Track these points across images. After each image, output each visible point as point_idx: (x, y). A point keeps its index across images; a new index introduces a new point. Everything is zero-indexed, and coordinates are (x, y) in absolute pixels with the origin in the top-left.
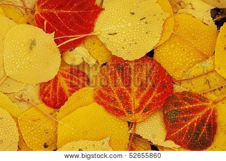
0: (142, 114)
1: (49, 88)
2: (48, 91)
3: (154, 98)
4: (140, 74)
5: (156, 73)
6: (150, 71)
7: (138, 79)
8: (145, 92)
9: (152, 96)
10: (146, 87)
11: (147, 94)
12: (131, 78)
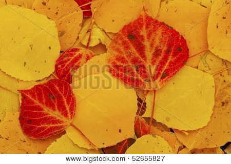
0: (160, 81)
3: (171, 62)
4: (153, 40)
5: (169, 37)
6: (163, 36)
7: (152, 45)
8: (160, 58)
9: (168, 61)
10: (161, 52)
11: (163, 59)
12: (144, 46)
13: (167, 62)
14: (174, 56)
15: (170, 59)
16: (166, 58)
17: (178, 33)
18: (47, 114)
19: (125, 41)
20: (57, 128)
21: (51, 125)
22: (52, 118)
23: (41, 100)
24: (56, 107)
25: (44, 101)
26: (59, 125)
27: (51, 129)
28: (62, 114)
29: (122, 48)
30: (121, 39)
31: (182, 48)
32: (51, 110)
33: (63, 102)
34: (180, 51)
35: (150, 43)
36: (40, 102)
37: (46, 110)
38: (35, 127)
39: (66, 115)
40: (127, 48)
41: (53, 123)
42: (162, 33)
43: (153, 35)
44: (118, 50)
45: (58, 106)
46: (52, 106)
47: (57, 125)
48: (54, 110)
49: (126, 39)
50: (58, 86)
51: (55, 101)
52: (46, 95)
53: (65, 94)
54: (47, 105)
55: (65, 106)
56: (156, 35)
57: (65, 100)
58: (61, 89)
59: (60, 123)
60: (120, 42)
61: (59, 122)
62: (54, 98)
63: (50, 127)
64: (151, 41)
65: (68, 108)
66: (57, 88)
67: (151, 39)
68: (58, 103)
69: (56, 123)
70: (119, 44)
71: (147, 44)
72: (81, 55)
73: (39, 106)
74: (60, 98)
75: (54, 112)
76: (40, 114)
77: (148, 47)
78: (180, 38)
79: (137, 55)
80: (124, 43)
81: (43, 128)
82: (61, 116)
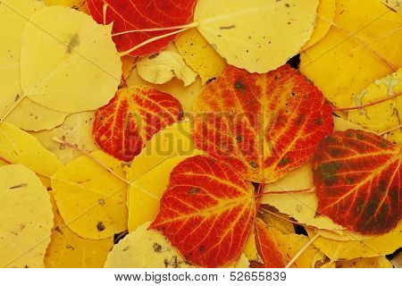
0: (276, 169)
1: (111, 120)
2: (108, 125)
3: (299, 141)
4: (276, 98)
5: (304, 97)
6: (294, 94)
7: (272, 107)
8: (284, 130)
9: (296, 139)
10: (286, 121)
11: (286, 133)
12: (260, 105)
13: (293, 139)
14: (307, 131)
15: (300, 135)
16: (292, 133)
17: (320, 94)
18: (213, 217)
19: (229, 91)
20: (242, 220)
21: (233, 224)
22: (224, 214)
23: (185, 210)
24: (213, 197)
25: (190, 206)
26: (241, 214)
27: (237, 230)
28: (230, 197)
29: (220, 102)
30: (223, 86)
31: (322, 120)
32: (212, 208)
33: (214, 183)
34: (319, 123)
35: (270, 102)
36: (187, 213)
37: (206, 213)
38: (217, 247)
39: (236, 193)
40: (230, 103)
41: (233, 220)
42: (294, 89)
43: (277, 90)
44: (214, 105)
45: (213, 193)
46: (207, 201)
47: (239, 217)
48: (216, 203)
49: (231, 88)
50: (188, 170)
51: (204, 192)
52: (184, 197)
53: (207, 170)
54: (200, 207)
55: (222, 184)
56: (283, 89)
57: (213, 177)
58: (196, 170)
59: (241, 210)
60: (219, 91)
61: (237, 210)
62: (198, 190)
63: (235, 228)
64: (272, 98)
65: (229, 184)
66: (190, 173)
67: (273, 95)
68: (210, 189)
69: (236, 215)
70: (217, 95)
71: (264, 102)
72: (125, 101)
73: (192, 219)
74: (205, 181)
75: (218, 206)
76: (204, 225)
77: (266, 108)
78: (323, 103)
79: (245, 119)
80: (226, 94)
81: (228, 239)
82: (233, 201)
